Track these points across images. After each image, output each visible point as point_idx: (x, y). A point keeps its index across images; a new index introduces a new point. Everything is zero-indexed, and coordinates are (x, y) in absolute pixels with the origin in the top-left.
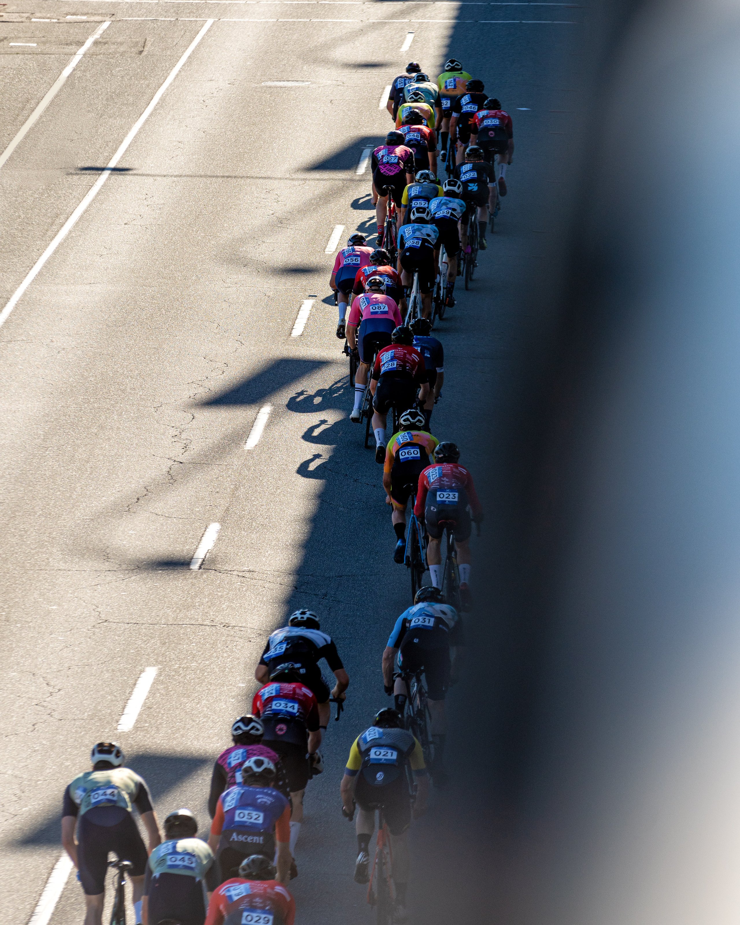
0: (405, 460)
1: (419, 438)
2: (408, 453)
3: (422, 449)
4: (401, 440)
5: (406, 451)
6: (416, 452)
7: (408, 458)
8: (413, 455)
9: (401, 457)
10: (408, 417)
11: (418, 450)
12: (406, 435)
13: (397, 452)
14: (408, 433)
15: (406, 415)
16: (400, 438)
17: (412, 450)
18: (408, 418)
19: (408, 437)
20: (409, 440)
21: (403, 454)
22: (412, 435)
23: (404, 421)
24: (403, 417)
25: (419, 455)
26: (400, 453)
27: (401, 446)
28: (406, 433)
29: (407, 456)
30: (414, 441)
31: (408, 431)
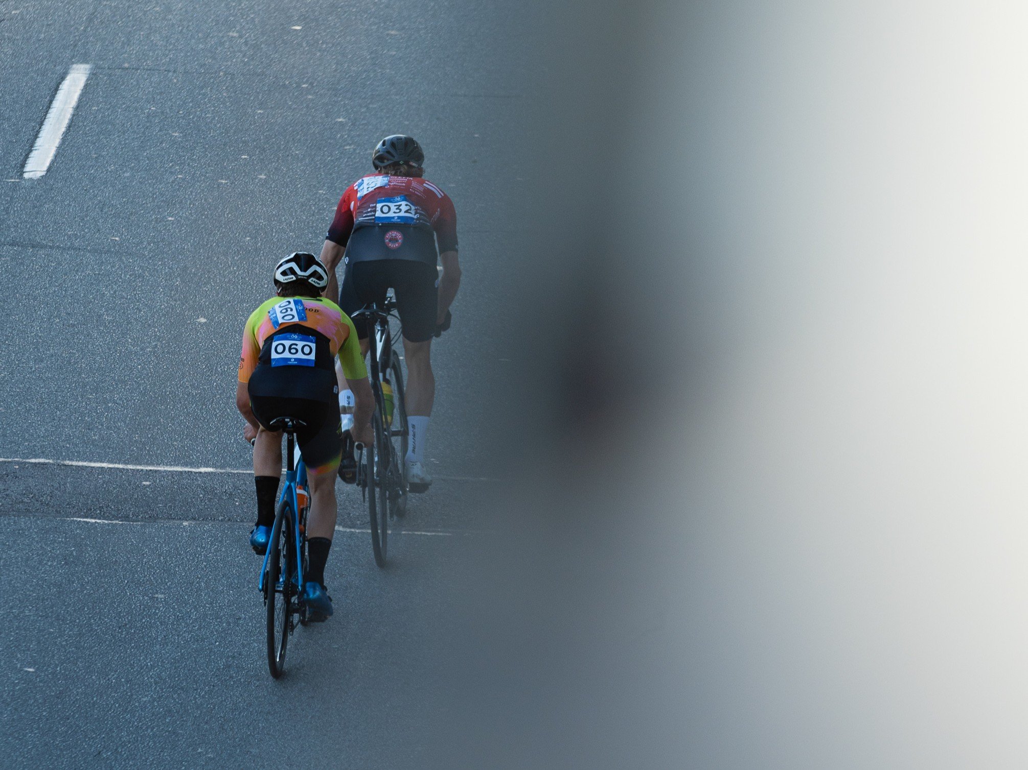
0: (282, 364)
1: (319, 317)
2: (290, 349)
3: (322, 342)
4: (280, 316)
5: (287, 343)
6: (307, 350)
7: (289, 359)
8: (300, 355)
9: (274, 356)
10: (293, 265)
11: (313, 346)
12: (292, 305)
13: (269, 340)
14: (296, 302)
15: (288, 262)
16: (278, 310)
17: (300, 344)
18: (291, 270)
19: (294, 313)
20: (296, 319)
21: (280, 349)
22: (305, 309)
23: (284, 273)
24: (281, 265)
25: (312, 357)
26: (274, 344)
27: (278, 328)
28: (291, 300)
29: (287, 355)
30: (306, 324)
31: (297, 298)
